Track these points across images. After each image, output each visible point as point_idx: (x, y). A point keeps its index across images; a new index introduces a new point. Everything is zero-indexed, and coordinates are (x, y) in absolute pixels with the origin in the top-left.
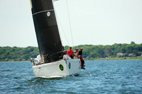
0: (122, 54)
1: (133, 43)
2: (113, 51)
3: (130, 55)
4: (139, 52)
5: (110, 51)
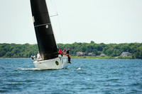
0: (82, 53)
1: (92, 42)
2: (72, 50)
3: (90, 54)
4: (99, 52)
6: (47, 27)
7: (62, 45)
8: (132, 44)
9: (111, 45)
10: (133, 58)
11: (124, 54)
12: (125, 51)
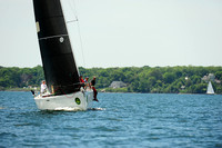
2: (34, 77)
5: (30, 77)
6: (62, 40)
7: (18, 69)
8: (126, 69)
9: (95, 70)
10: (129, 91)
11: (115, 85)
12: (117, 79)
